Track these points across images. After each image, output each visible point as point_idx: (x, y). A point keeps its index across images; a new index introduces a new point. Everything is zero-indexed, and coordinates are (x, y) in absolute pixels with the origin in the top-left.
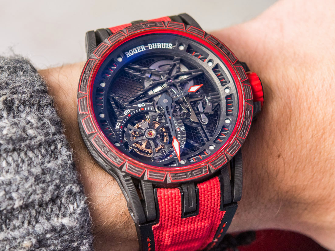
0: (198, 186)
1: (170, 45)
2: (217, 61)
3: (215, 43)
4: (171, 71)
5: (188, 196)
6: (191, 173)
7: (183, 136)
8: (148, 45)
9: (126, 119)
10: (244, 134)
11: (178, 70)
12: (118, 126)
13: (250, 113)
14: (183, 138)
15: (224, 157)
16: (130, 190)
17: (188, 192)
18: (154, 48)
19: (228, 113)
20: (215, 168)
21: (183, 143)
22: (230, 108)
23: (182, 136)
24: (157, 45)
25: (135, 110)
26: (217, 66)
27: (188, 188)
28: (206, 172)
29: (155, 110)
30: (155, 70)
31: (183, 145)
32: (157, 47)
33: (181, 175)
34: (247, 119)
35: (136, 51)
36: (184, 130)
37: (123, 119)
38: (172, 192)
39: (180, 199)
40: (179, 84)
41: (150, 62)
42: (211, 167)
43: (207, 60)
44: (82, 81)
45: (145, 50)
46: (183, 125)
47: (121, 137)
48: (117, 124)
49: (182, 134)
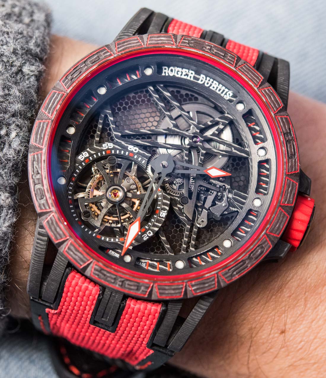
0: (128, 302)
1: (229, 94)
2: (272, 155)
3: (284, 130)
4: (208, 127)
5: (107, 305)
6: (123, 282)
7: (157, 224)
8: (200, 76)
9: (102, 154)
10: (232, 276)
11: (217, 132)
12: (83, 156)
13: (262, 252)
14: (154, 227)
15: (182, 288)
16: (37, 248)
17: (109, 300)
18: (206, 85)
19: (239, 233)
20: (159, 295)
21: (150, 233)
22: (246, 227)
23: (155, 223)
24: (213, 82)
25: (120, 151)
26: (267, 161)
27: (112, 296)
28: (144, 293)
29: (147, 167)
30: (187, 114)
31: (148, 236)
32: (211, 85)
33: (108, 275)
34: (250, 258)
35: (180, 73)
36: (164, 217)
37: (98, 151)
38: (88, 287)
39: (95, 302)
40: (204, 152)
41: (190, 100)
42: (155, 290)
43: (261, 145)
44: (74, 69)
45: (192, 79)
46: (167, 210)
47: (76, 173)
48: (84, 153)
49: (158, 221)
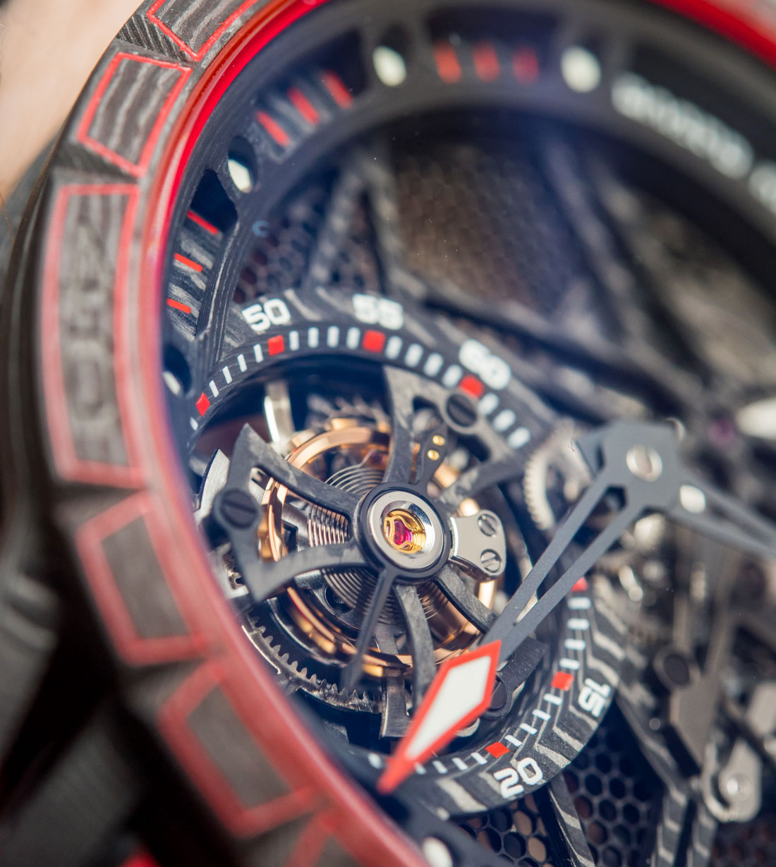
7: (565, 737)
9: (344, 337)
12: (263, 315)
14: (552, 746)
21: (530, 769)
23: (556, 730)
25: (427, 351)
31: (520, 782)
37: (331, 315)
46: (608, 683)
47: (221, 382)
49: (568, 722)
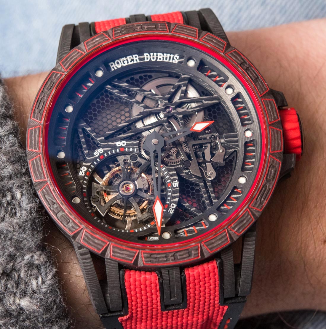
0: (186, 273)
1: (176, 58)
2: (239, 88)
3: (238, 62)
4: (173, 95)
5: (170, 284)
6: (174, 255)
7: (175, 195)
8: (144, 55)
9: (97, 162)
10: (261, 203)
11: (183, 95)
12: (82, 171)
13: (275, 171)
14: (174, 198)
15: (226, 235)
16: (86, 268)
17: (169, 279)
18: (152, 60)
19: (247, 167)
20: (210, 251)
21: (173, 205)
22: (250, 159)
23: (173, 195)
24: (157, 55)
25: (111, 151)
26: (238, 95)
27: (170, 274)
28: (197, 255)
29: (140, 152)
30: (149, 93)
31: (173, 209)
32: (157, 58)
33: (158, 256)
34: (268, 181)
35: (126, 62)
36: (177, 186)
37: (92, 161)
38: (146, 277)
39: (158, 288)
40: (181, 116)
41: (146, 80)
42: (204, 248)
43: (225, 85)
44: (37, 103)
45: (138, 61)
46: (176, 179)
47: (84, 188)
48: (82, 169)
49: (174, 192)
